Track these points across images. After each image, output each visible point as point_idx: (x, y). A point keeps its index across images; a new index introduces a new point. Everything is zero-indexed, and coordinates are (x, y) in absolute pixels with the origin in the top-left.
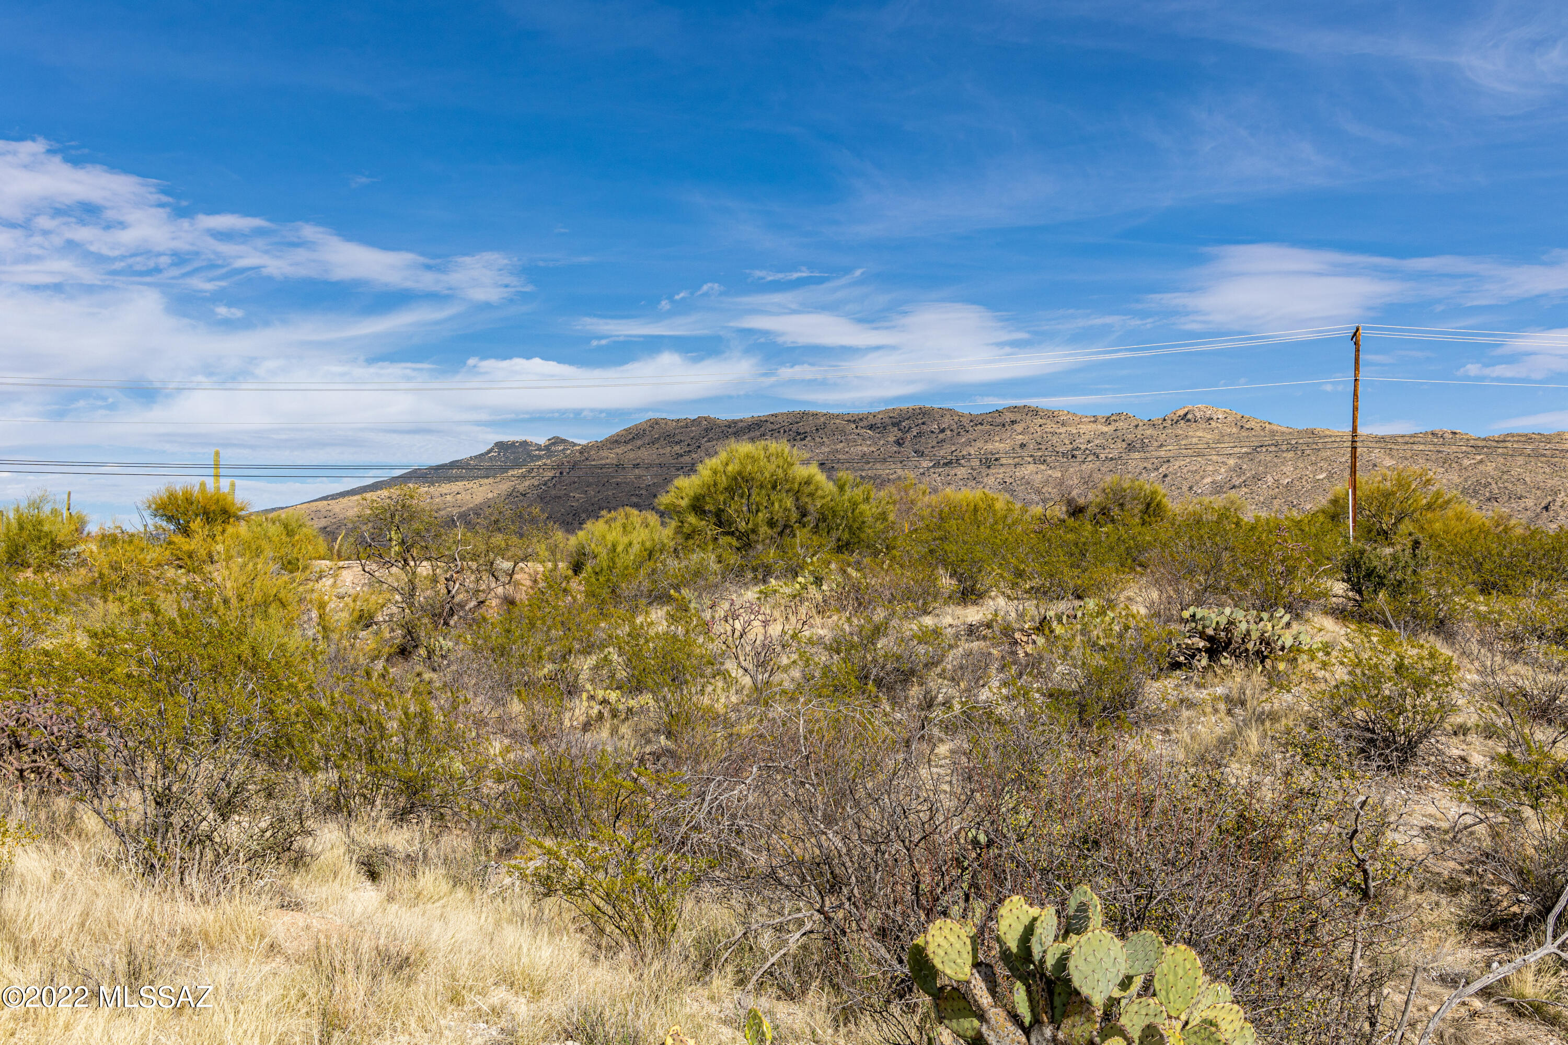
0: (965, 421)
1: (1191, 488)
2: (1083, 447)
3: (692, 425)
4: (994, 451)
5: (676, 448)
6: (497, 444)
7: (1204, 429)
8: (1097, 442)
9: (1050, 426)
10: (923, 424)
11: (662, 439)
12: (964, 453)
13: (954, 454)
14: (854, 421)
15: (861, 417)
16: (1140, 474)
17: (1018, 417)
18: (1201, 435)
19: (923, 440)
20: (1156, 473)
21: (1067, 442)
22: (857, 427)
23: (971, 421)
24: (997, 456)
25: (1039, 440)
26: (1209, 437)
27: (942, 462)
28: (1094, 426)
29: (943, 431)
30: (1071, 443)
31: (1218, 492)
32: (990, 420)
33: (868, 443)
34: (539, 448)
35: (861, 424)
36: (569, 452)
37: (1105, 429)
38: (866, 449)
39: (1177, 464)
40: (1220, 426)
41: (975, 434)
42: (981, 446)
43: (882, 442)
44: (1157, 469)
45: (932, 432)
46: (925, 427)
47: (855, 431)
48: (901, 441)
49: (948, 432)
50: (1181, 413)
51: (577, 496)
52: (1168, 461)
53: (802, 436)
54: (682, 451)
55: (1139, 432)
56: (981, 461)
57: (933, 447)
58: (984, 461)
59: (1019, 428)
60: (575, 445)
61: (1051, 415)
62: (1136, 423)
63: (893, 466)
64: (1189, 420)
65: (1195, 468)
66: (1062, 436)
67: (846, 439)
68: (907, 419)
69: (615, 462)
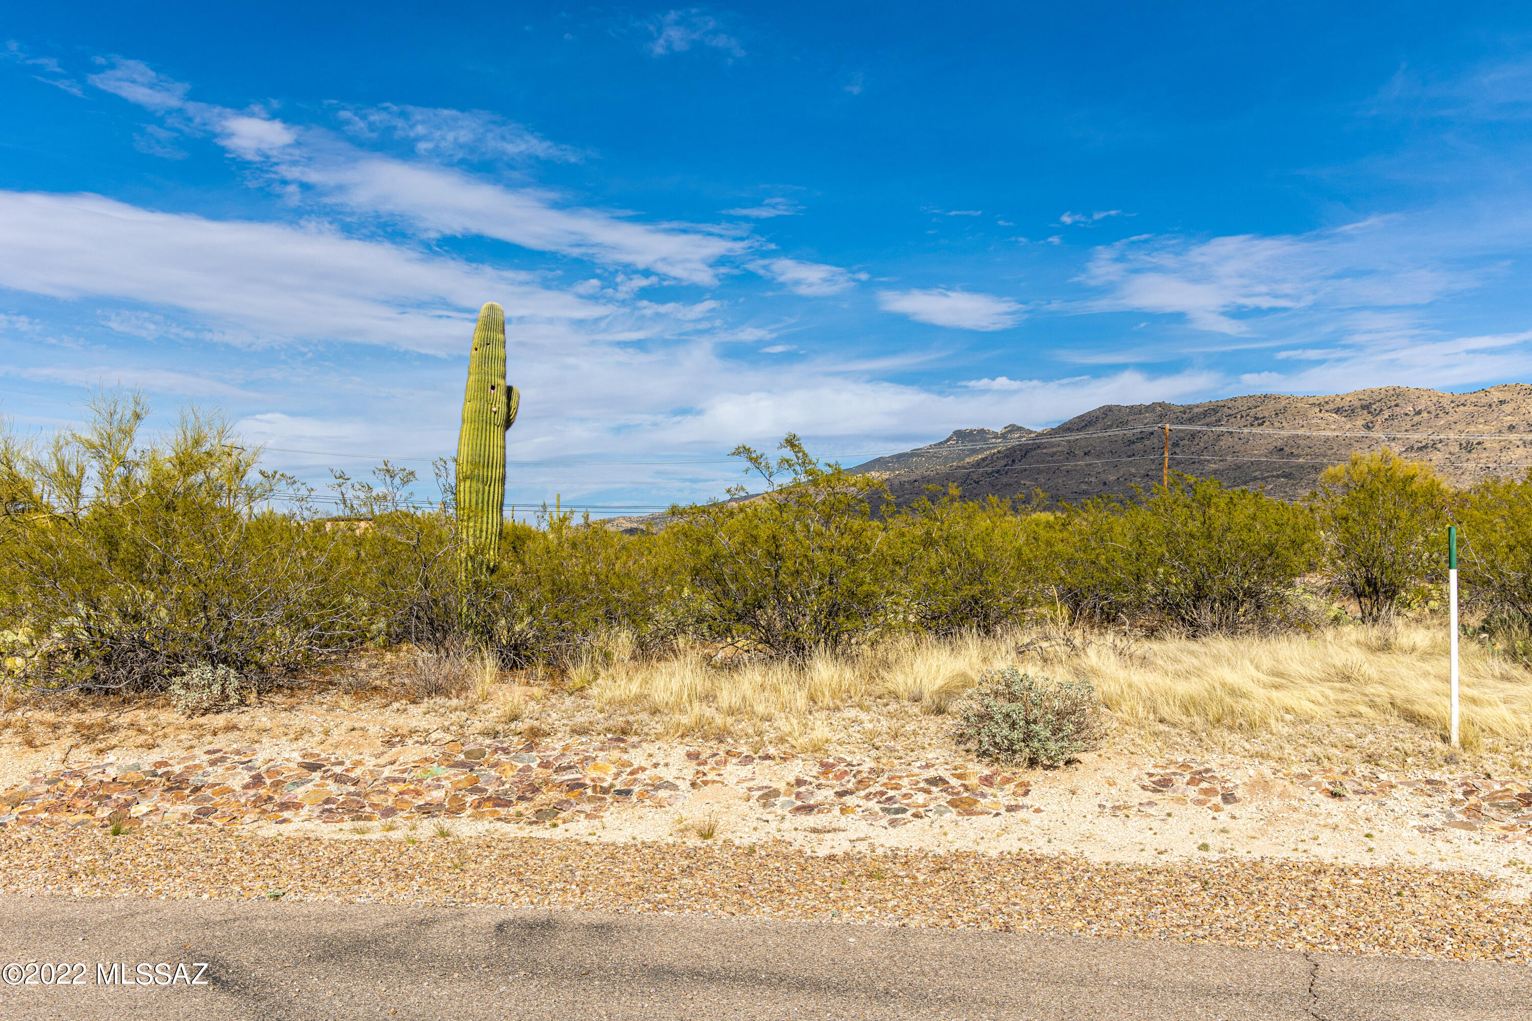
0: (1445, 402)
3: (1146, 412)
4: (1477, 434)
6: (955, 433)
10: (1397, 405)
11: (1115, 426)
12: (1442, 436)
13: (1431, 438)
14: (1319, 404)
15: (1327, 400)
17: (1507, 396)
19: (1396, 422)
22: (1320, 411)
23: (1452, 402)
24: (1480, 439)
27: (1415, 447)
29: (1419, 413)
33: (1333, 427)
34: (996, 436)
35: (1326, 407)
36: (1023, 439)
41: (1456, 417)
42: (1462, 429)
43: (1348, 426)
45: (1406, 414)
46: (1398, 409)
48: (1370, 425)
49: (1425, 415)
51: (1028, 483)
53: (1260, 421)
56: (1461, 445)
58: (1465, 445)
59: (1507, 408)
60: (1031, 432)
67: (1308, 424)
68: (1379, 401)
69: (1066, 450)
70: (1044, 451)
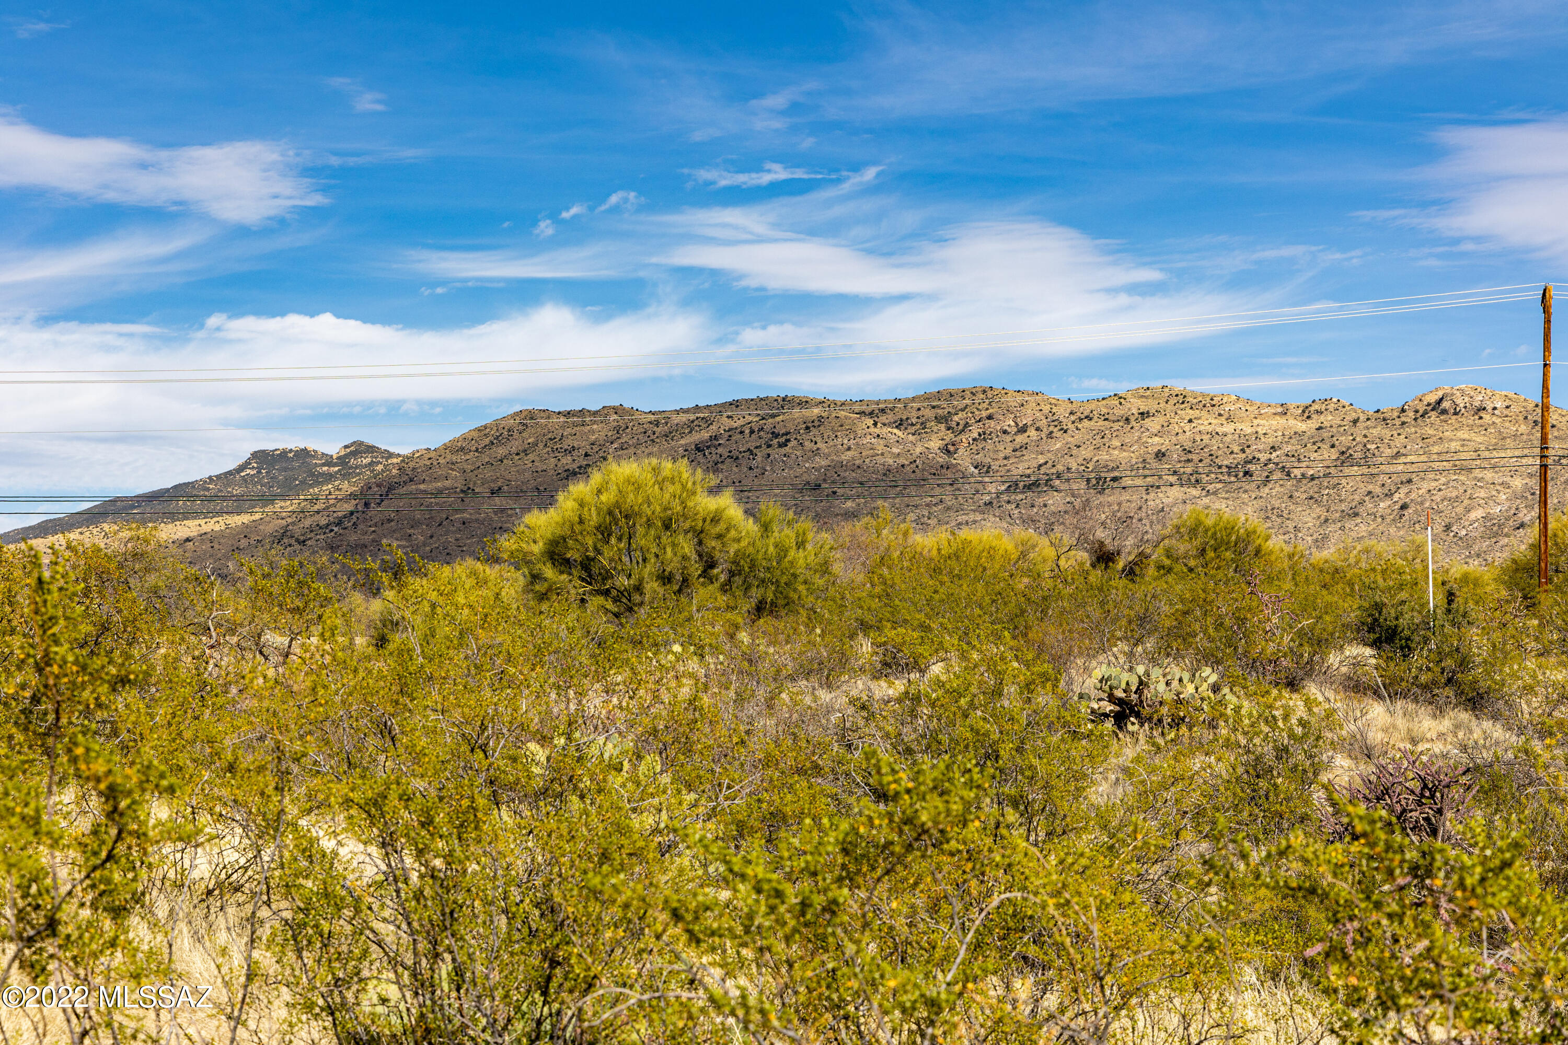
0: (1062, 412)
1: (1448, 528)
2: (1263, 457)
3: (593, 421)
4: (1112, 465)
5: (564, 461)
6: (255, 455)
7: (1471, 427)
8: (1287, 448)
9: (1207, 422)
10: (990, 417)
11: (541, 445)
12: (1060, 467)
13: (1043, 470)
14: (871, 413)
15: (882, 406)
16: (1361, 503)
17: (1151, 406)
18: (1466, 436)
19: (989, 445)
20: (1389, 503)
21: (1236, 449)
22: (875, 424)
23: (1071, 413)
24: (1116, 474)
25: (1188, 445)
26: (1479, 439)
27: (1021, 485)
28: (1281, 421)
29: (1023, 430)
30: (1243, 451)
31: (1496, 535)
32: (1104, 411)
33: (896, 450)
34: (329, 461)
35: (883, 419)
36: (380, 467)
37: (1301, 426)
38: (891, 461)
39: (1425, 486)
40: (1498, 421)
41: (1079, 437)
42: (1088, 456)
43: (918, 450)
44: (1389, 495)
45: (1005, 432)
46: (992, 423)
47: (872, 430)
48: (951, 448)
49: (1032, 433)
50: (1432, 398)
52: (1410, 481)
53: (782, 440)
54: (575, 466)
55: (1360, 430)
56: (1088, 480)
57: (1005, 458)
58: (1094, 481)
59: (1153, 424)
60: (390, 455)
61: (1210, 404)
62: (1354, 416)
63: (938, 491)
64: (1444, 412)
65: (1454, 494)
66: (1228, 439)
67: (858, 444)
68: (962, 410)
69: (460, 486)
70: (422, 487)
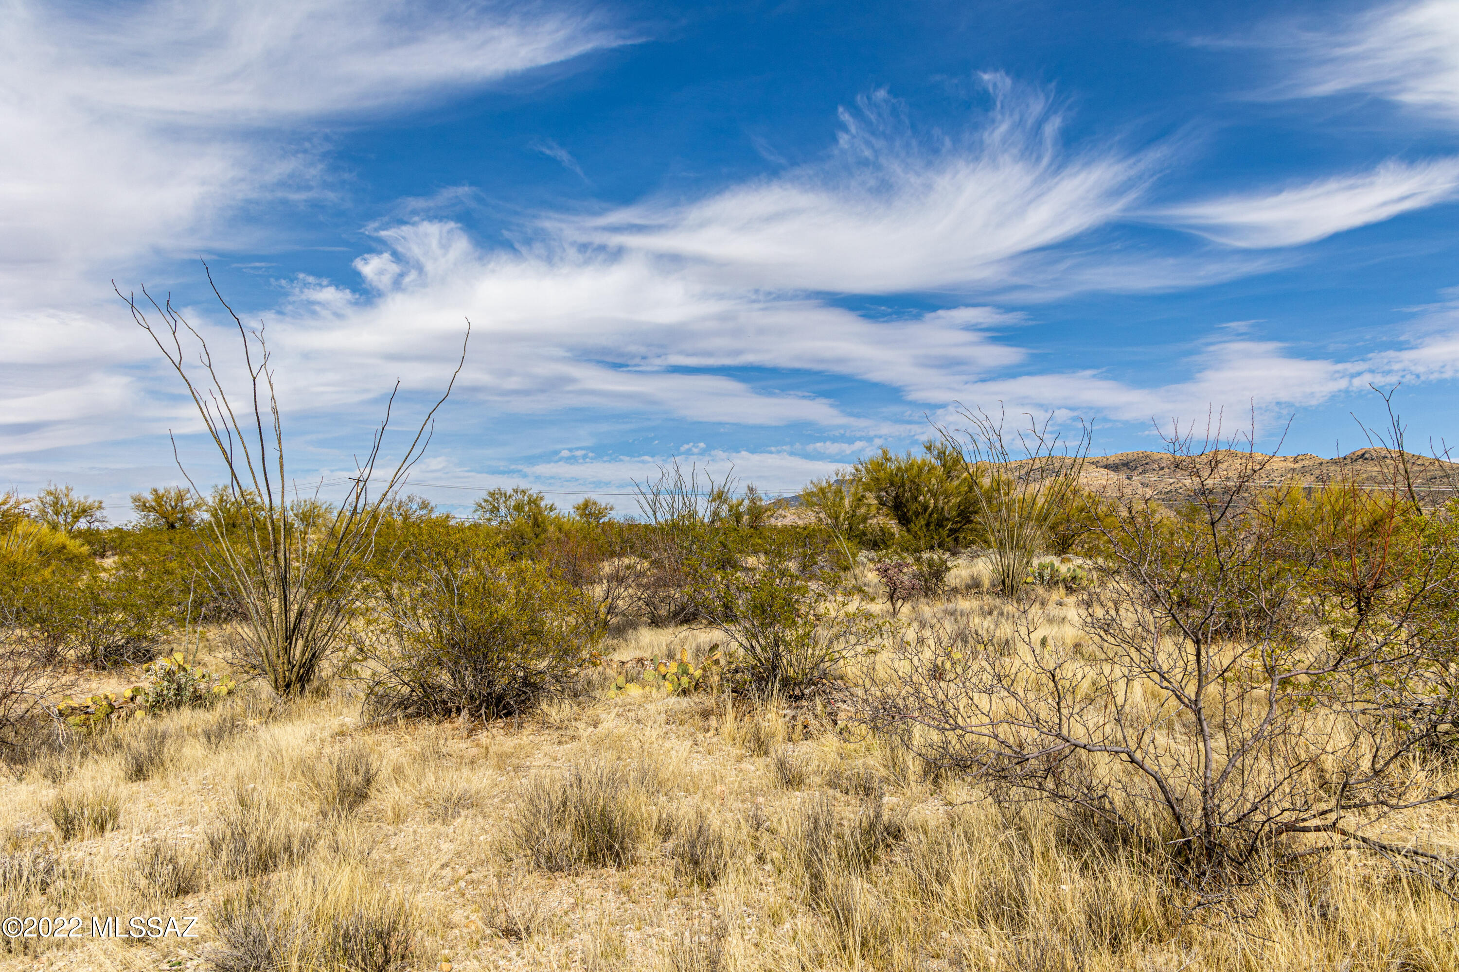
2: (1277, 479)
7: (1380, 465)
8: (1288, 476)
18: (1379, 470)
21: (1263, 476)
25: (1240, 475)
28: (1284, 464)
30: (1267, 477)
32: (1199, 461)
37: (1294, 466)
38: (1104, 483)
47: (1095, 470)
50: (1360, 453)
55: (1324, 467)
62: (1320, 461)
64: (1366, 459)
